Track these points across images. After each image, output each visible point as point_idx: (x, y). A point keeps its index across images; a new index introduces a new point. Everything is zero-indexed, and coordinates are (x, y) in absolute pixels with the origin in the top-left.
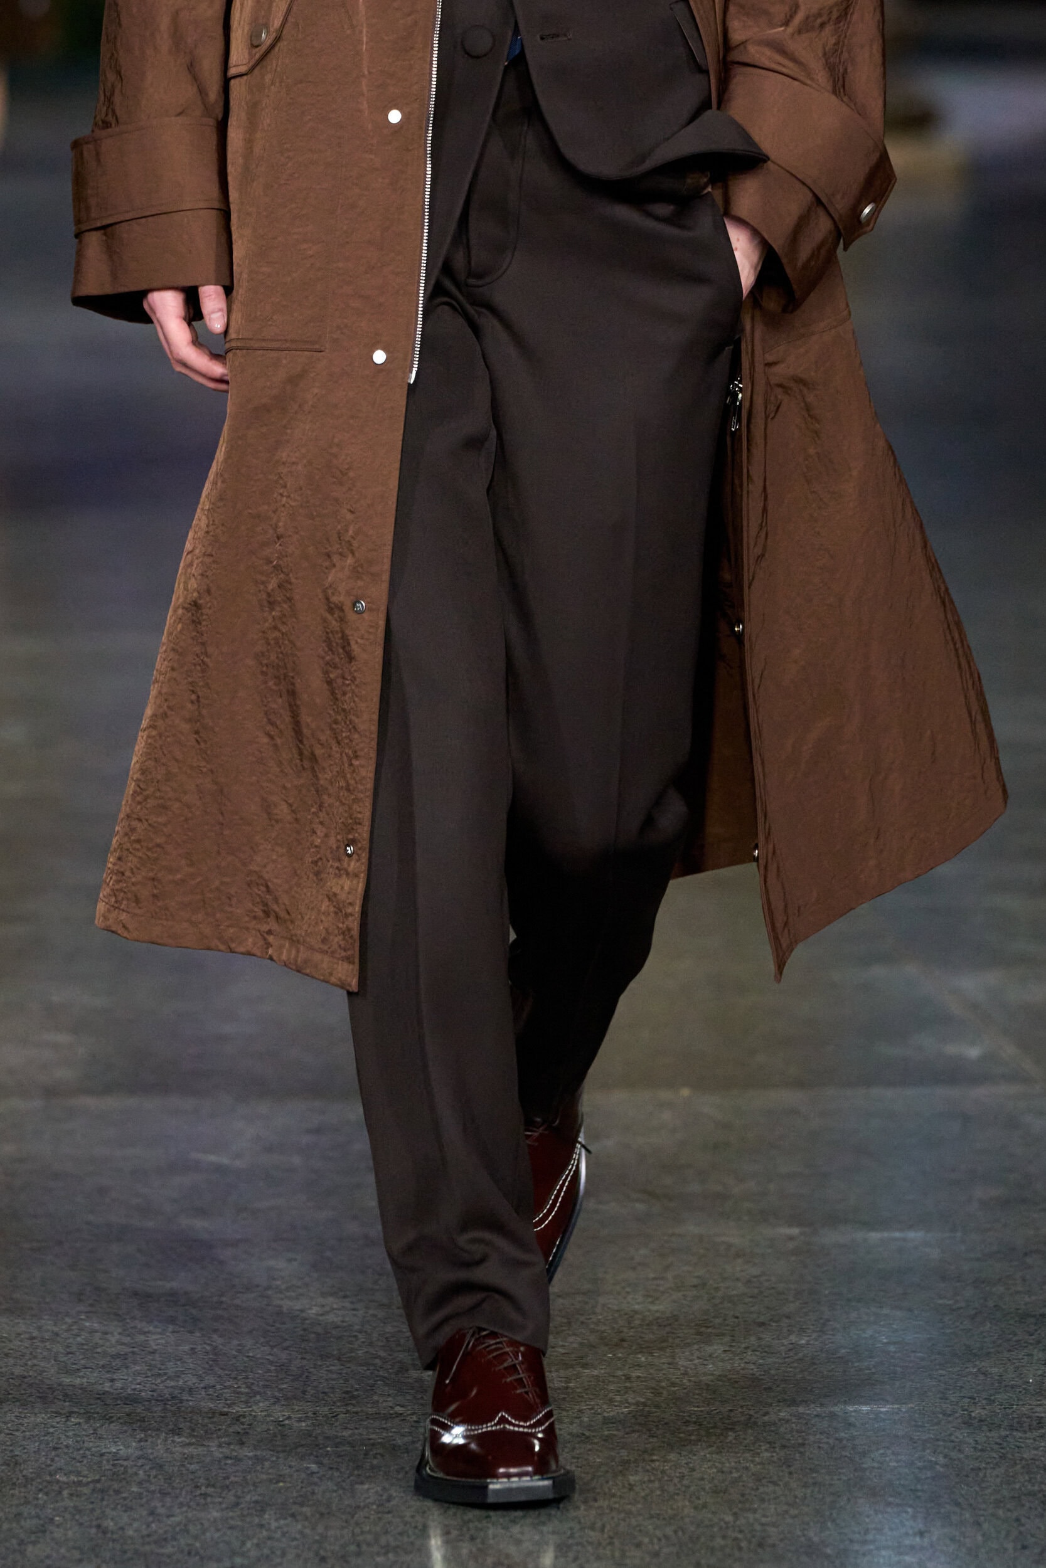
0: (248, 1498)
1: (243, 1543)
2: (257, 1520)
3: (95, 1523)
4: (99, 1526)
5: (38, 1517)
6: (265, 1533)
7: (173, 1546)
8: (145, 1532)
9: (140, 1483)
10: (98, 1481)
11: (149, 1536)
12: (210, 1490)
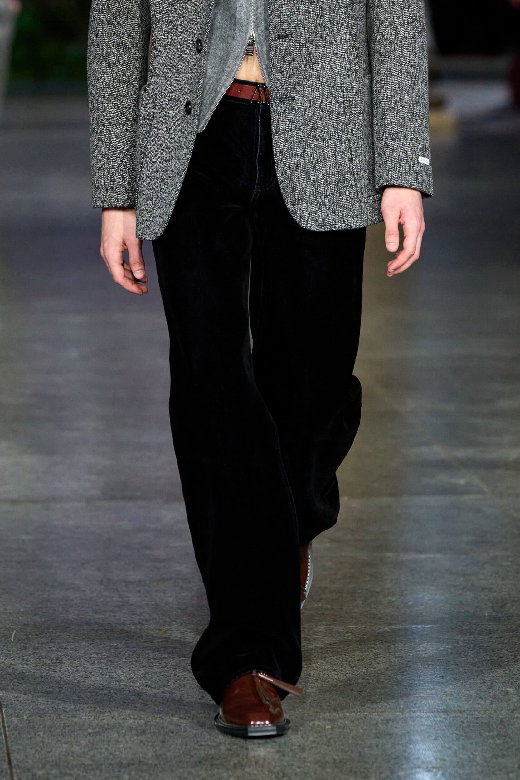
0: (170, 664)
1: (169, 682)
2: (173, 672)
3: (108, 674)
4: (110, 675)
5: (85, 672)
6: (177, 678)
7: (140, 683)
8: (128, 678)
9: (126, 658)
10: (109, 657)
11: (130, 679)
12: (155, 660)
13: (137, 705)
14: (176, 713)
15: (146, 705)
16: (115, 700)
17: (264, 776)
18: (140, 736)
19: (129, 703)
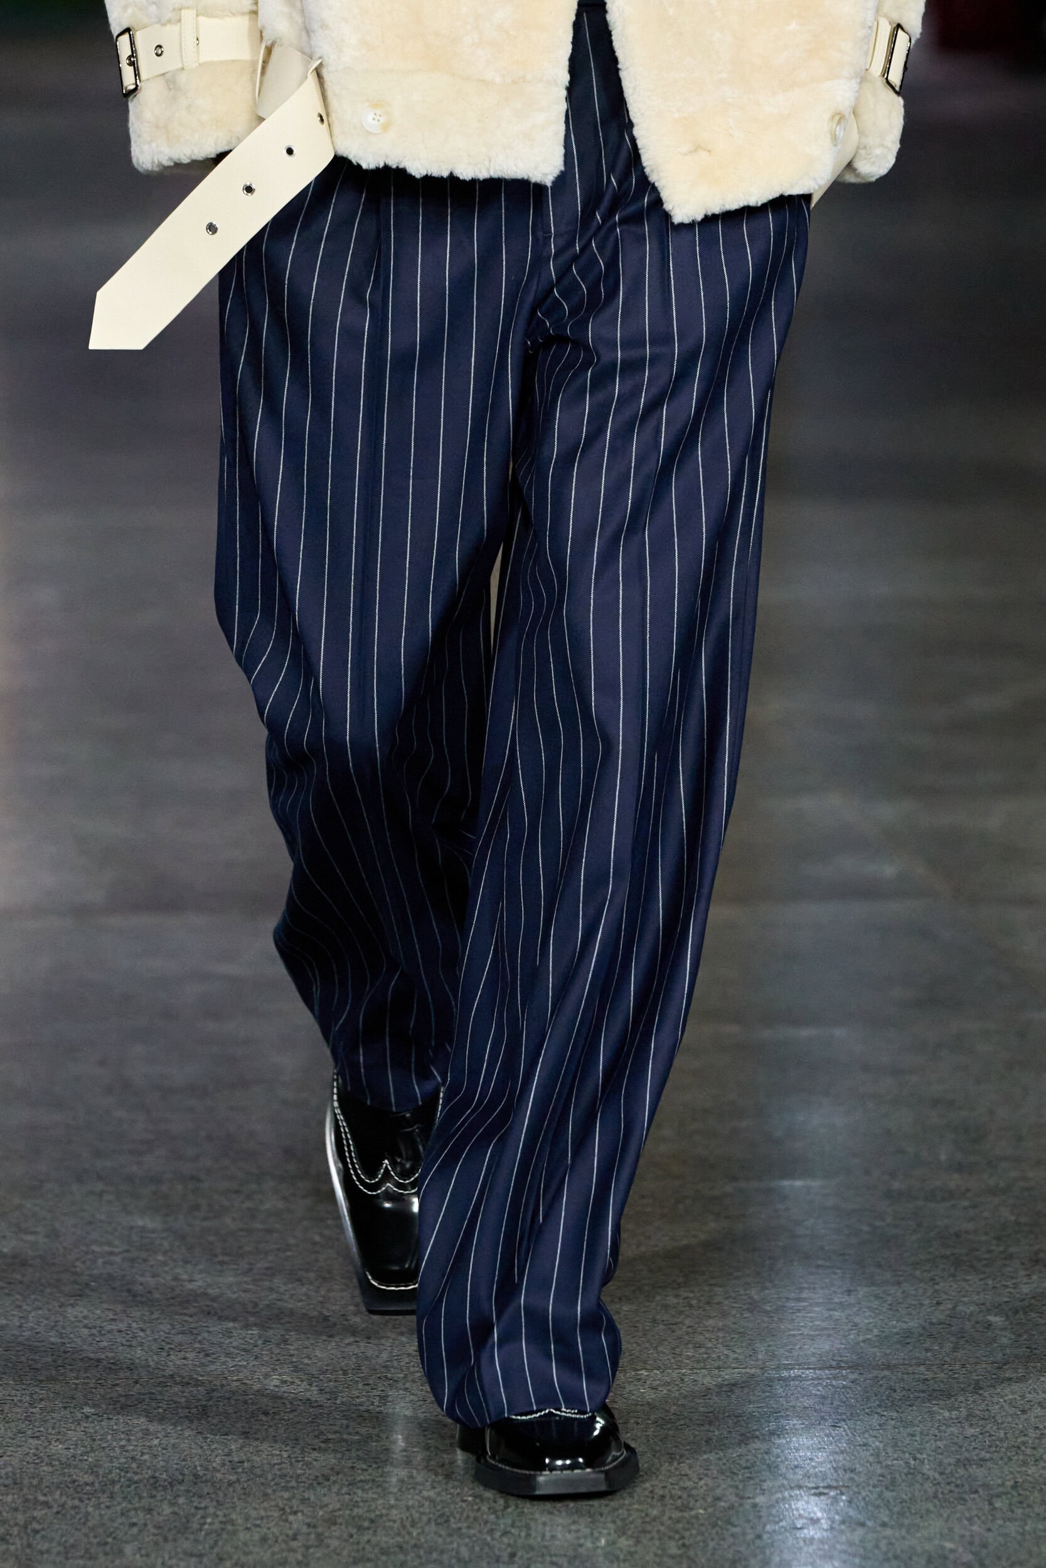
13: (188, 1355)
14: (274, 1370)
15: (207, 1355)
16: (141, 1344)
17: (464, 1505)
18: (195, 1421)
19: (171, 1349)
